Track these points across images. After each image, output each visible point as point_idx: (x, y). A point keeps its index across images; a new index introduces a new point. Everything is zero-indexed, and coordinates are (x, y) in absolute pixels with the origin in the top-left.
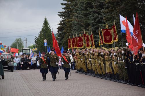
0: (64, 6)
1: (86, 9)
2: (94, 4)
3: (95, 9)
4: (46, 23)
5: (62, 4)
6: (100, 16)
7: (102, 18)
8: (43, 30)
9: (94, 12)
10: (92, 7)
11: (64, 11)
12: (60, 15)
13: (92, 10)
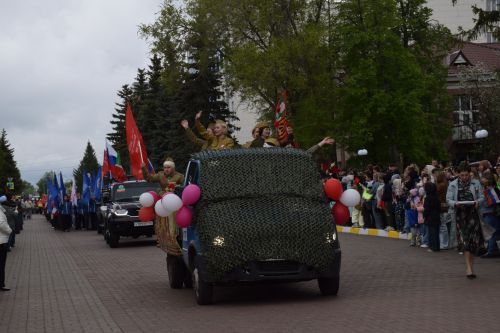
0: (115, 126)
1: (146, 129)
2: (156, 123)
3: (158, 131)
4: (90, 149)
5: (113, 122)
6: (166, 141)
7: (168, 143)
8: (85, 159)
9: (158, 134)
10: (154, 128)
11: (115, 132)
12: (109, 139)
13: (154, 132)
